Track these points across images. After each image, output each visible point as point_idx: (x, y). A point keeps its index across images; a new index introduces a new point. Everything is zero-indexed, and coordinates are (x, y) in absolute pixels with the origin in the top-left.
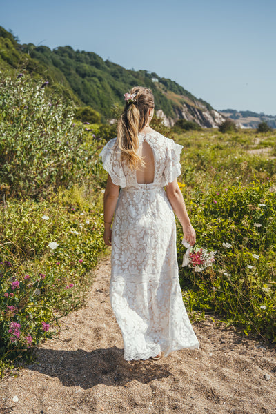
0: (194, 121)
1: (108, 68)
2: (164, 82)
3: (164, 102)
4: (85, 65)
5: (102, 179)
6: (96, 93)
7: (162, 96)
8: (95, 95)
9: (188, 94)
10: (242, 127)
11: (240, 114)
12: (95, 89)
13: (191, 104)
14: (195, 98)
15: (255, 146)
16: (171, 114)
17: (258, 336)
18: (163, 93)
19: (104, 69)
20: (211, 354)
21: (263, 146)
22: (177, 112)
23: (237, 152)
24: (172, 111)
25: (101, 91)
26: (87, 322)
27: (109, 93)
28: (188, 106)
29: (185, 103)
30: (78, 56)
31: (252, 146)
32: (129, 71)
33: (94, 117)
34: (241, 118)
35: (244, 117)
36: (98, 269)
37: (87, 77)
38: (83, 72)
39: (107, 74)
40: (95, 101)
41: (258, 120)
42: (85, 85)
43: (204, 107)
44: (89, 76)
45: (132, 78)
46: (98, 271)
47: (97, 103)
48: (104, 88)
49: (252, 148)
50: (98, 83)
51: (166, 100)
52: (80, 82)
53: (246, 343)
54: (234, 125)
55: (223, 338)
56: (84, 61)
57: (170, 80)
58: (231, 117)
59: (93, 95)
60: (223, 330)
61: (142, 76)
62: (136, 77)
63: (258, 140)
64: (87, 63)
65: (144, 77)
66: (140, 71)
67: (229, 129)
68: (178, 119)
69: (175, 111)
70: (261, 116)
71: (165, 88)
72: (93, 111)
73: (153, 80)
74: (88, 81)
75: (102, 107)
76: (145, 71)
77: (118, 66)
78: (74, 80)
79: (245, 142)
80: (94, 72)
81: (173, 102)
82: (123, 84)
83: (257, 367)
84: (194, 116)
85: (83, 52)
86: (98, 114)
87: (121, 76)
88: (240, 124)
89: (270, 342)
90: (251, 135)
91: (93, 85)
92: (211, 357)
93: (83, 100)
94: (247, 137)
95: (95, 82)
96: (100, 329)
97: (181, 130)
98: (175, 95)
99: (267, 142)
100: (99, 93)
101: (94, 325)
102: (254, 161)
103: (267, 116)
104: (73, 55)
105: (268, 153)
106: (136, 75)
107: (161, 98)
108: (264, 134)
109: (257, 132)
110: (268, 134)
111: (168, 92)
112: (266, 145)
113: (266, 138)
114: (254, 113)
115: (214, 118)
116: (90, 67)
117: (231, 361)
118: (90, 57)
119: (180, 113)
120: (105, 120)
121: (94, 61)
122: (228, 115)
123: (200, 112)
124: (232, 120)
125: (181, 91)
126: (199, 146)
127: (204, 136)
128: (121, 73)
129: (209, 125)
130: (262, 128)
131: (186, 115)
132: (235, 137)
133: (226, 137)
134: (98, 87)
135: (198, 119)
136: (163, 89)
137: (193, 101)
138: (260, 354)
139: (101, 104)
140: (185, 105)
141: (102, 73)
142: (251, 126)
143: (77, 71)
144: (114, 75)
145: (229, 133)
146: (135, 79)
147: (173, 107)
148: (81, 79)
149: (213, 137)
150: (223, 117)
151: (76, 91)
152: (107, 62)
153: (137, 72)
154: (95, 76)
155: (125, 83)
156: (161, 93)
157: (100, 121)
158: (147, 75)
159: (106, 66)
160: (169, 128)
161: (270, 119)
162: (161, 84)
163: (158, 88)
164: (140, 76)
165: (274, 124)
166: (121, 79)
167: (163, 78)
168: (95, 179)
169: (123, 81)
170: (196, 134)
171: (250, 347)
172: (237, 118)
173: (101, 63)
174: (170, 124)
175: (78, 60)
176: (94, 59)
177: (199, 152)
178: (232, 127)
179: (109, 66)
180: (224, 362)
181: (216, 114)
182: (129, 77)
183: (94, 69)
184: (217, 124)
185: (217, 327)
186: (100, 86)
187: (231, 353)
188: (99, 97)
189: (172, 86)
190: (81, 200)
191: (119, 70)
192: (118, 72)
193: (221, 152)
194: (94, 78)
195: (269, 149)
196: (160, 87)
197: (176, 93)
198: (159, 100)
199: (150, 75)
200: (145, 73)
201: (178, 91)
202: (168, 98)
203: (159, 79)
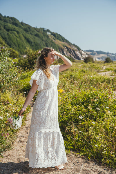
0: (71, 56)
1: (22, 26)
2: (54, 34)
3: (54, 45)
4: (9, 24)
5: (20, 88)
6: (16, 40)
7: (53, 42)
8: (15, 41)
9: (67, 41)
10: (97, 60)
11: (96, 52)
12: (15, 38)
13: (69, 47)
14: (71, 44)
15: (103, 70)
17: (94, 160)
18: (53, 40)
19: (20, 27)
20: (72, 167)
21: (107, 70)
22: (61, 51)
23: (92, 73)
24: (58, 51)
25: (18, 39)
26: (14, 156)
27: (23, 40)
28: (67, 48)
30: (5, 19)
31: (102, 70)
32: (34, 28)
33: (14, 54)
34: (96, 55)
35: (98, 54)
36: (19, 132)
37: (10, 31)
38: (8, 28)
39: (21, 30)
40: (15, 45)
41: (106, 56)
42: (9, 36)
43: (76, 48)
44: (11, 30)
45: (36, 32)
46: (19, 133)
47: (16, 46)
48: (20, 37)
49: (101, 71)
50: (17, 35)
51: (55, 45)
52: (7, 34)
53: (89, 163)
55: (78, 161)
56: (9, 22)
57: (57, 33)
58: (91, 54)
59: (14, 41)
60: (78, 158)
61: (41, 31)
62: (38, 32)
63: (105, 67)
64: (10, 23)
65: (42, 31)
66: (41, 28)
67: (90, 61)
70: (108, 53)
71: (55, 38)
72: (14, 51)
73: (48, 33)
74: (11, 33)
75: (19, 48)
76: (43, 28)
77: (28, 25)
78: (3, 33)
79: (97, 68)
80: (14, 29)
81: (59, 46)
82: (31, 35)
83: (93, 172)
84: (70, 53)
85: (8, 17)
86: (17, 52)
87: (30, 31)
88: (96, 58)
89: (100, 162)
90: (101, 64)
91: (14, 36)
92: (72, 169)
93: (8, 44)
94: (99, 65)
95: (15, 34)
96: (20, 158)
98: (60, 42)
99: (110, 68)
100: (17, 40)
101: (18, 157)
102: (100, 79)
103: (111, 54)
104: (2, 18)
105: (110, 74)
106: (38, 30)
107: (52, 44)
108: (108, 64)
109: (105, 63)
110: (110, 64)
111: (57, 40)
112: (109, 70)
113: (109, 66)
114: (104, 52)
115: (81, 54)
116: (12, 25)
117: (81, 170)
118: (12, 20)
119: (63, 52)
120: (20, 55)
121: (14, 22)
122: (89, 53)
123: (74, 51)
124: (92, 56)
125: (63, 39)
126: (72, 70)
127: (75, 65)
128: (30, 29)
129: (79, 59)
130: (107, 61)
131: (66, 53)
132: (92, 65)
133: (87, 65)
134: (16, 36)
135: (73, 55)
136: (53, 38)
137: (70, 45)
138: (95, 167)
139: (19, 46)
140: (65, 47)
141: (19, 29)
142: (102, 59)
143: (4, 28)
144: (26, 30)
145: (89, 63)
146: (37, 32)
147: (59, 48)
148: (7, 32)
149: (81, 65)
150: (87, 54)
152: (22, 23)
153: (39, 29)
154: (15, 31)
155: (32, 35)
156: (52, 40)
157: (18, 57)
158: (44, 30)
159: (21, 25)
160: (57, 60)
161: (112, 55)
162: (52, 36)
163: (50, 37)
164: (40, 31)
165: (115, 58)
166: (29, 32)
167: (53, 32)
168: (17, 88)
169: (31, 33)
171: (90, 164)
172: (94, 54)
173: (18, 23)
175: (5, 21)
176: (14, 21)
177: (72, 73)
178: (91, 60)
179: (22, 25)
180: (78, 170)
181: (83, 53)
182: (34, 32)
183: (14, 27)
184: (83, 58)
185: (76, 156)
186: (18, 36)
187: (81, 167)
188: (17, 42)
189: (58, 37)
190: (10, 99)
191: (28, 27)
192: (28, 28)
193: (84, 74)
194: (14, 32)
195: (110, 72)
196: (51, 37)
197: (61, 41)
198: (51, 45)
199: (46, 30)
200: (43, 29)
201: (61, 40)
202: (56, 43)
203: (51, 32)
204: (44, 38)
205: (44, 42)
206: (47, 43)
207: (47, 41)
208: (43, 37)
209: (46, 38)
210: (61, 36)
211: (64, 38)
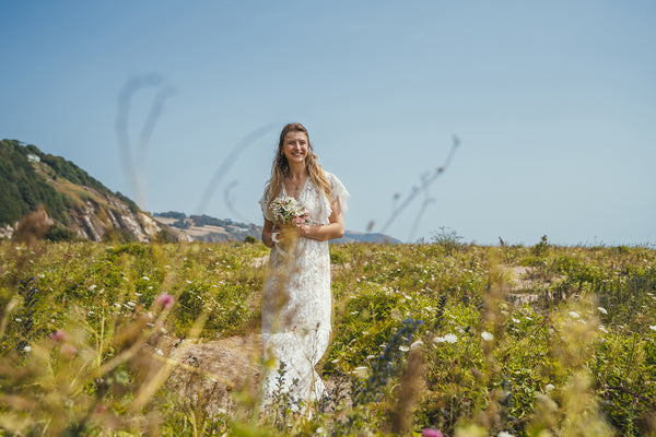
2: (49, 161)
3: (50, 196)
7: (47, 187)
9: (96, 185)
11: (191, 220)
13: (102, 201)
14: (109, 191)
16: (63, 218)
18: (49, 180)
22: (75, 215)
24: (65, 213)
28: (95, 205)
29: (90, 200)
34: (191, 227)
35: (197, 225)
41: (220, 230)
43: (124, 207)
51: (54, 194)
57: (62, 159)
58: (175, 225)
61: (9, 149)
65: (12, 151)
66: (5, 140)
70: (227, 223)
71: (54, 173)
73: (31, 157)
76: (16, 141)
81: (67, 197)
84: (105, 222)
88: (188, 236)
98: (71, 185)
103: (238, 225)
107: (42, 189)
111: (60, 180)
114: (215, 219)
115: (142, 226)
119: (81, 217)
122: (168, 221)
123: (118, 216)
124: (177, 230)
125: (83, 178)
131: (91, 220)
135: (114, 226)
136: (49, 174)
137: (104, 196)
140: (89, 203)
142: (210, 240)
147: (67, 206)
150: (159, 224)
156: (45, 180)
158: (18, 148)
161: (241, 230)
162: (45, 165)
163: (38, 171)
164: (4, 149)
167: (50, 155)
172: (186, 226)
181: (147, 220)
184: (148, 237)
189: (65, 169)
196: (43, 170)
197: (74, 182)
198: (41, 193)
199: (25, 149)
200: (15, 144)
201: (77, 179)
202: (57, 190)
203: (41, 155)
204: (15, 174)
205: (14, 185)
206: (25, 189)
207: (26, 182)
208: (13, 168)
209: (22, 171)
210: (75, 167)
211: (86, 173)
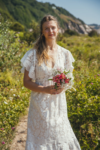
0: (75, 30)
1: (29, 1)
2: (58, 9)
6: (22, 14)
9: (72, 16)
11: (99, 26)
13: (73, 21)
14: (75, 18)
18: (59, 15)
19: (26, 1)
22: (66, 25)
24: (63, 25)
25: (25, 13)
27: (29, 15)
29: (70, 20)
32: (40, 3)
33: (20, 28)
38: (15, 3)
39: (28, 4)
40: (22, 19)
42: (16, 10)
43: (80, 23)
44: (18, 5)
45: (42, 7)
50: (23, 9)
54: (96, 33)
57: (62, 8)
58: (95, 28)
59: (21, 16)
62: (44, 6)
65: (48, 6)
66: (46, 3)
67: (94, 35)
68: (66, 29)
69: (65, 25)
72: (20, 24)
73: (53, 8)
74: (18, 8)
75: (26, 22)
78: (10, 7)
80: (21, 3)
81: (64, 20)
82: (37, 10)
84: (75, 27)
86: (23, 27)
87: (36, 5)
88: (99, 32)
93: (15, 18)
95: (21, 8)
97: (68, 35)
111: (61, 14)
115: (85, 28)
119: (67, 26)
120: (27, 29)
122: (93, 27)
123: (78, 25)
125: (68, 14)
126: (78, 45)
127: (80, 39)
128: (36, 3)
129: (83, 32)
131: (71, 27)
133: (92, 39)
134: (23, 11)
135: (77, 29)
136: (58, 13)
139: (25, 20)
140: (70, 22)
141: (25, 4)
143: (12, 2)
144: (32, 5)
145: (94, 37)
147: (64, 23)
148: (14, 7)
149: (85, 39)
150: (91, 28)
151: (11, 13)
153: (44, 4)
154: (21, 5)
156: (57, 15)
157: (24, 30)
163: (55, 12)
164: (46, 5)
166: (35, 7)
169: (37, 8)
170: (76, 37)
172: (98, 28)
174: (62, 32)
177: (79, 48)
181: (87, 26)
182: (40, 6)
184: (88, 32)
188: (24, 16)
189: (63, 11)
192: (34, 3)
197: (65, 15)
199: (51, 5)
200: (48, 4)
202: (61, 18)
203: (56, 7)
209: (51, 12)
